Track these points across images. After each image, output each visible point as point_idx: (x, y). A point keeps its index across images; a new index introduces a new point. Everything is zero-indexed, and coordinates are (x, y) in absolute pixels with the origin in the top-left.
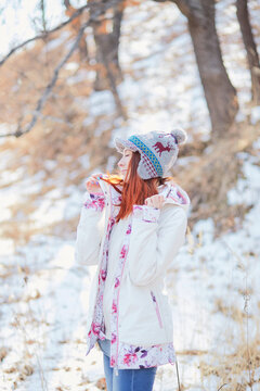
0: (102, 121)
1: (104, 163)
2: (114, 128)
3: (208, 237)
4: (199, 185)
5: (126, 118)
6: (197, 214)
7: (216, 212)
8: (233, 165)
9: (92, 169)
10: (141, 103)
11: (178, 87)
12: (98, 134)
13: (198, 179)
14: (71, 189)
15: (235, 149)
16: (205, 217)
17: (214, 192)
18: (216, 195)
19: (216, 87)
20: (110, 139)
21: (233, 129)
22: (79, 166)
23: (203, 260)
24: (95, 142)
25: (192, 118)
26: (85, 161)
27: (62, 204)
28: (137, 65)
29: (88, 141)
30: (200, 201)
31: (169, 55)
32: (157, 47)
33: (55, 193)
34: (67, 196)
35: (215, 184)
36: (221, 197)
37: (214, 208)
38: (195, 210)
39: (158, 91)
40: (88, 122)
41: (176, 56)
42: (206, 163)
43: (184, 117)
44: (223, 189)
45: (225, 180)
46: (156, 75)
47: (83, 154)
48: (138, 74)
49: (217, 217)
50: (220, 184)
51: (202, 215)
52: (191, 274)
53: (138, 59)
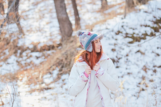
0: (13, 36)
1: (16, 52)
5: (24, 35)
6: (61, 72)
9: (10, 55)
12: (12, 41)
13: (61, 58)
15: (75, 46)
17: (68, 63)
18: (69, 65)
19: (64, 22)
20: (18, 43)
22: (5, 54)
24: (11, 44)
29: (8, 44)
30: (62, 67)
42: (63, 52)
47: (6, 49)
50: (71, 60)
51: (64, 72)
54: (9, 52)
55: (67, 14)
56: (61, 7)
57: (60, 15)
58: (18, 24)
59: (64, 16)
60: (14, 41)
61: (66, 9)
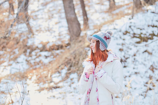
0: (22, 35)
1: (25, 52)
2: (28, 38)
3: (75, 80)
4: (70, 60)
5: (33, 34)
6: (70, 71)
8: (84, 52)
9: (20, 54)
10: (38, 29)
12: (21, 40)
13: (69, 58)
15: (83, 46)
16: (74, 72)
17: (77, 63)
18: (78, 64)
20: (27, 42)
21: (80, 39)
22: (14, 53)
24: (21, 43)
25: (60, 35)
27: (9, 68)
28: (34, 14)
29: (18, 43)
30: (71, 66)
31: (46, 10)
32: (41, 7)
33: (5, 64)
34: (11, 65)
35: (77, 60)
37: (77, 69)
40: (17, 36)
41: (49, 11)
42: (72, 52)
43: (57, 34)
44: (80, 62)
45: (81, 58)
46: (42, 18)
47: (16, 48)
48: (35, 18)
49: (79, 72)
50: (79, 59)
51: (72, 71)
52: (71, 94)
53: (33, 11)
54: (18, 51)
55: (75, 14)
56: (70, 7)
57: (68, 15)
58: (28, 24)
59: (73, 16)
60: (24, 40)
61: (74, 9)
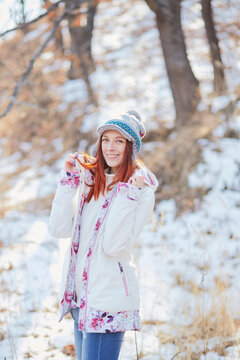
2: (85, 114)
3: (169, 217)
4: (163, 169)
5: (97, 105)
7: (178, 193)
8: (194, 151)
9: (64, 151)
10: (111, 91)
11: (146, 77)
12: (71, 119)
14: (44, 169)
16: (167, 198)
17: (176, 175)
18: (178, 178)
19: (181, 78)
20: (82, 124)
21: (195, 118)
22: (52, 149)
23: (164, 237)
24: (68, 127)
25: (158, 107)
26: (59, 144)
27: (36, 183)
28: (109, 57)
29: (61, 125)
30: (163, 183)
31: (138, 48)
32: (128, 40)
33: (30, 173)
34: (40, 176)
35: (177, 168)
36: (182, 180)
37: (176, 189)
38: (158, 191)
39: (128, 81)
40: (62, 108)
41: (145, 49)
43: (150, 105)
44: (185, 172)
45: (187, 164)
46: (125, 66)
47: (57, 137)
48: (109, 65)
49: (178, 198)
51: (165, 196)
52: (153, 251)
53: (109, 51)
56: (175, 42)
57: (171, 62)
58: (88, 82)
59: (181, 64)
60: (76, 120)
61: (184, 48)
